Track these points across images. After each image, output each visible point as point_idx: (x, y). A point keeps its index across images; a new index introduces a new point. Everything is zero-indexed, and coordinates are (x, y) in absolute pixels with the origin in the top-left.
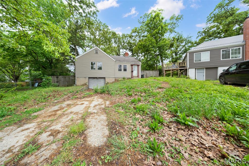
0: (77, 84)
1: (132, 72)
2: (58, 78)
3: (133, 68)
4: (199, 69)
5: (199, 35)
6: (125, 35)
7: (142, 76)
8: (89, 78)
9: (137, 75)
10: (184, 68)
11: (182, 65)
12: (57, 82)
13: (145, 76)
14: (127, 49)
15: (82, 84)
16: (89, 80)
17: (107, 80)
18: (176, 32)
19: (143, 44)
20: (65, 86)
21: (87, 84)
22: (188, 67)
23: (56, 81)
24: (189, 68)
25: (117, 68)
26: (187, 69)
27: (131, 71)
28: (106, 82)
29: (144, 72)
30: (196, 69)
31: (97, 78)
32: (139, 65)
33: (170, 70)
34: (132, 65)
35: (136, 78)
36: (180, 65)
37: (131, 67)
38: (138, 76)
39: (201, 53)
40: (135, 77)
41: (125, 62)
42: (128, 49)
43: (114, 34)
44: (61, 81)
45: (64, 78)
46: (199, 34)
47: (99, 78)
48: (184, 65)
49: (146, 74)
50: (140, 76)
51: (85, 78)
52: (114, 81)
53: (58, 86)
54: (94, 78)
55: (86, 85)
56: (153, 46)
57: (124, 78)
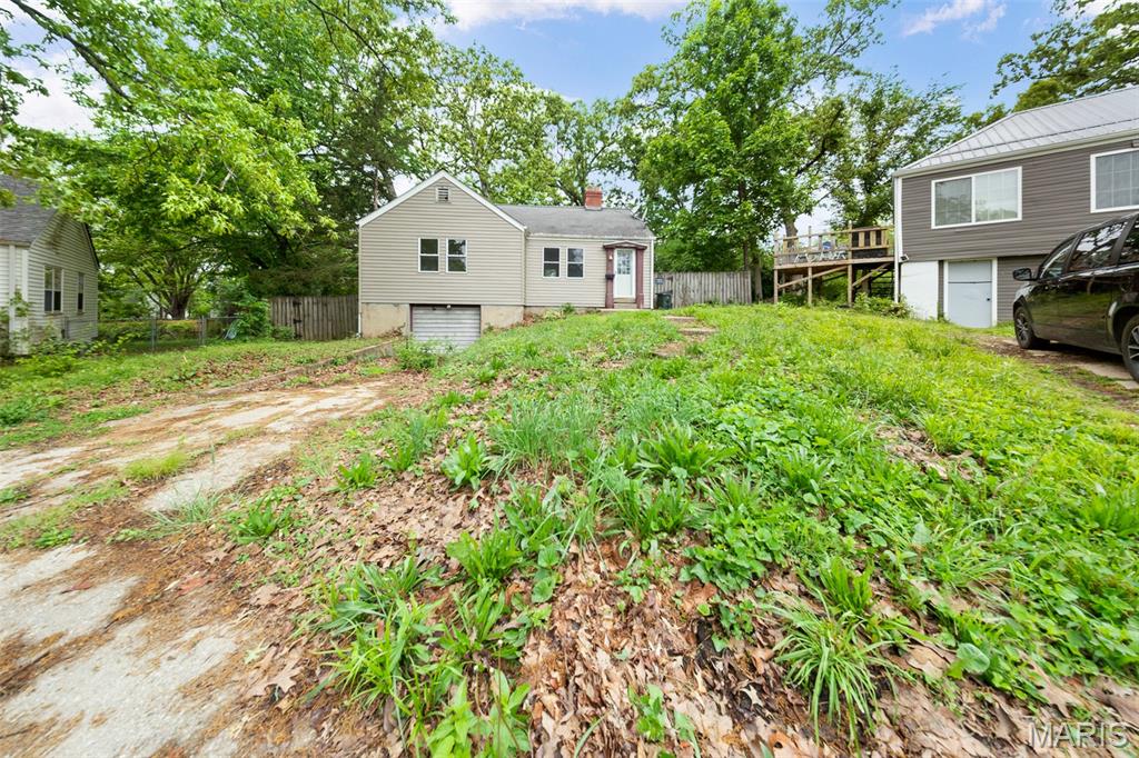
0: (366, 333)
1: (610, 278)
2: (299, 304)
3: (611, 261)
4: (961, 262)
5: (1011, 75)
6: (606, 105)
7: (662, 301)
8: (412, 305)
9: (634, 296)
10: (876, 256)
11: (867, 243)
12: (295, 322)
13: (676, 299)
14: (622, 167)
15: (383, 332)
16: (414, 317)
17: (489, 316)
18: (858, 73)
19: (672, 143)
20: (325, 336)
21: (405, 331)
22: (899, 252)
23: (293, 317)
24: (903, 258)
25: (539, 261)
26: (892, 264)
27: (602, 273)
28: (484, 327)
29: (671, 279)
30: (941, 263)
31: (445, 306)
32: (644, 249)
33: (804, 272)
34: (608, 249)
35: (626, 307)
36: (857, 245)
37: (602, 256)
38: (638, 301)
39: (973, 176)
40: (625, 302)
41: (575, 232)
42: (629, 168)
43: (554, 105)
44: (311, 319)
45: (320, 305)
46: (1007, 70)
47: (452, 306)
48: (878, 243)
49: (685, 289)
50: (649, 300)
51: (396, 305)
52: (521, 320)
53: (298, 337)
54: (434, 306)
55: (400, 334)
56: (719, 152)
57: (569, 310)
